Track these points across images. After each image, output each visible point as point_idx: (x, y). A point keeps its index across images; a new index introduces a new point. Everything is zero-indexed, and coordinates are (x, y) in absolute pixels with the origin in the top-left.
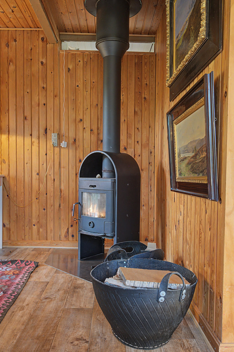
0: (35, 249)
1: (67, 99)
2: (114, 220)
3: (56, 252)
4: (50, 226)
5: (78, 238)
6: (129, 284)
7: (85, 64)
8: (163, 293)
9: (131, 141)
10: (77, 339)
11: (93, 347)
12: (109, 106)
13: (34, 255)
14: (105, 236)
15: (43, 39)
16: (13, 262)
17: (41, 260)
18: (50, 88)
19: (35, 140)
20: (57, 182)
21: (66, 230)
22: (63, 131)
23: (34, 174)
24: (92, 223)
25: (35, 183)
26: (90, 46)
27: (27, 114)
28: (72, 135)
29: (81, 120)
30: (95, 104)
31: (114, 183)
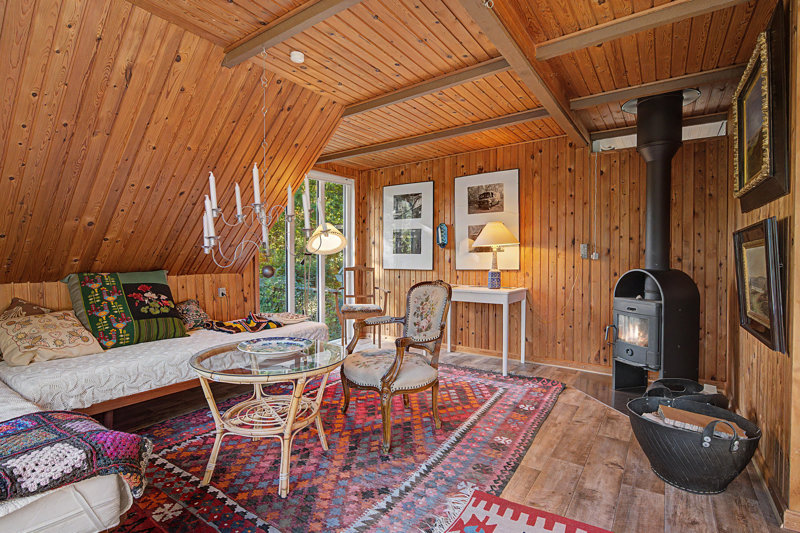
0: (559, 369)
1: (599, 206)
2: (659, 350)
3: (584, 375)
4: (577, 346)
5: (613, 364)
6: (669, 422)
7: (622, 163)
8: (707, 439)
9: (688, 251)
10: (612, 464)
11: (628, 474)
12: (653, 216)
13: (559, 375)
14: (647, 367)
15: (571, 145)
16: (539, 379)
17: (568, 382)
18: (579, 194)
19: (561, 251)
20: (586, 298)
21: (596, 352)
22: (594, 241)
23: (560, 288)
24: (631, 350)
25: (561, 298)
26: (630, 141)
27: (553, 225)
28: (605, 245)
29: (617, 228)
30: (635, 208)
31: (659, 307)
